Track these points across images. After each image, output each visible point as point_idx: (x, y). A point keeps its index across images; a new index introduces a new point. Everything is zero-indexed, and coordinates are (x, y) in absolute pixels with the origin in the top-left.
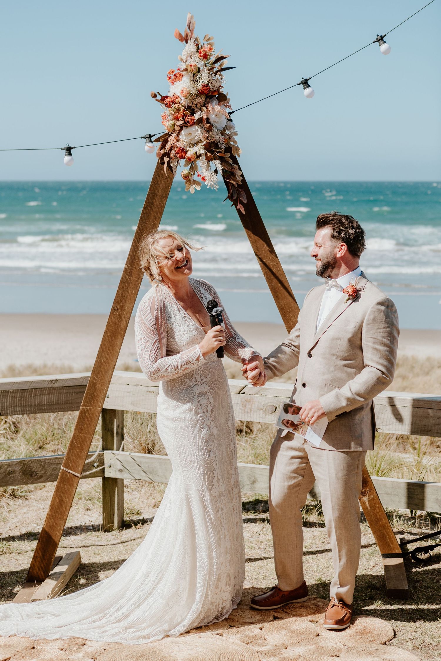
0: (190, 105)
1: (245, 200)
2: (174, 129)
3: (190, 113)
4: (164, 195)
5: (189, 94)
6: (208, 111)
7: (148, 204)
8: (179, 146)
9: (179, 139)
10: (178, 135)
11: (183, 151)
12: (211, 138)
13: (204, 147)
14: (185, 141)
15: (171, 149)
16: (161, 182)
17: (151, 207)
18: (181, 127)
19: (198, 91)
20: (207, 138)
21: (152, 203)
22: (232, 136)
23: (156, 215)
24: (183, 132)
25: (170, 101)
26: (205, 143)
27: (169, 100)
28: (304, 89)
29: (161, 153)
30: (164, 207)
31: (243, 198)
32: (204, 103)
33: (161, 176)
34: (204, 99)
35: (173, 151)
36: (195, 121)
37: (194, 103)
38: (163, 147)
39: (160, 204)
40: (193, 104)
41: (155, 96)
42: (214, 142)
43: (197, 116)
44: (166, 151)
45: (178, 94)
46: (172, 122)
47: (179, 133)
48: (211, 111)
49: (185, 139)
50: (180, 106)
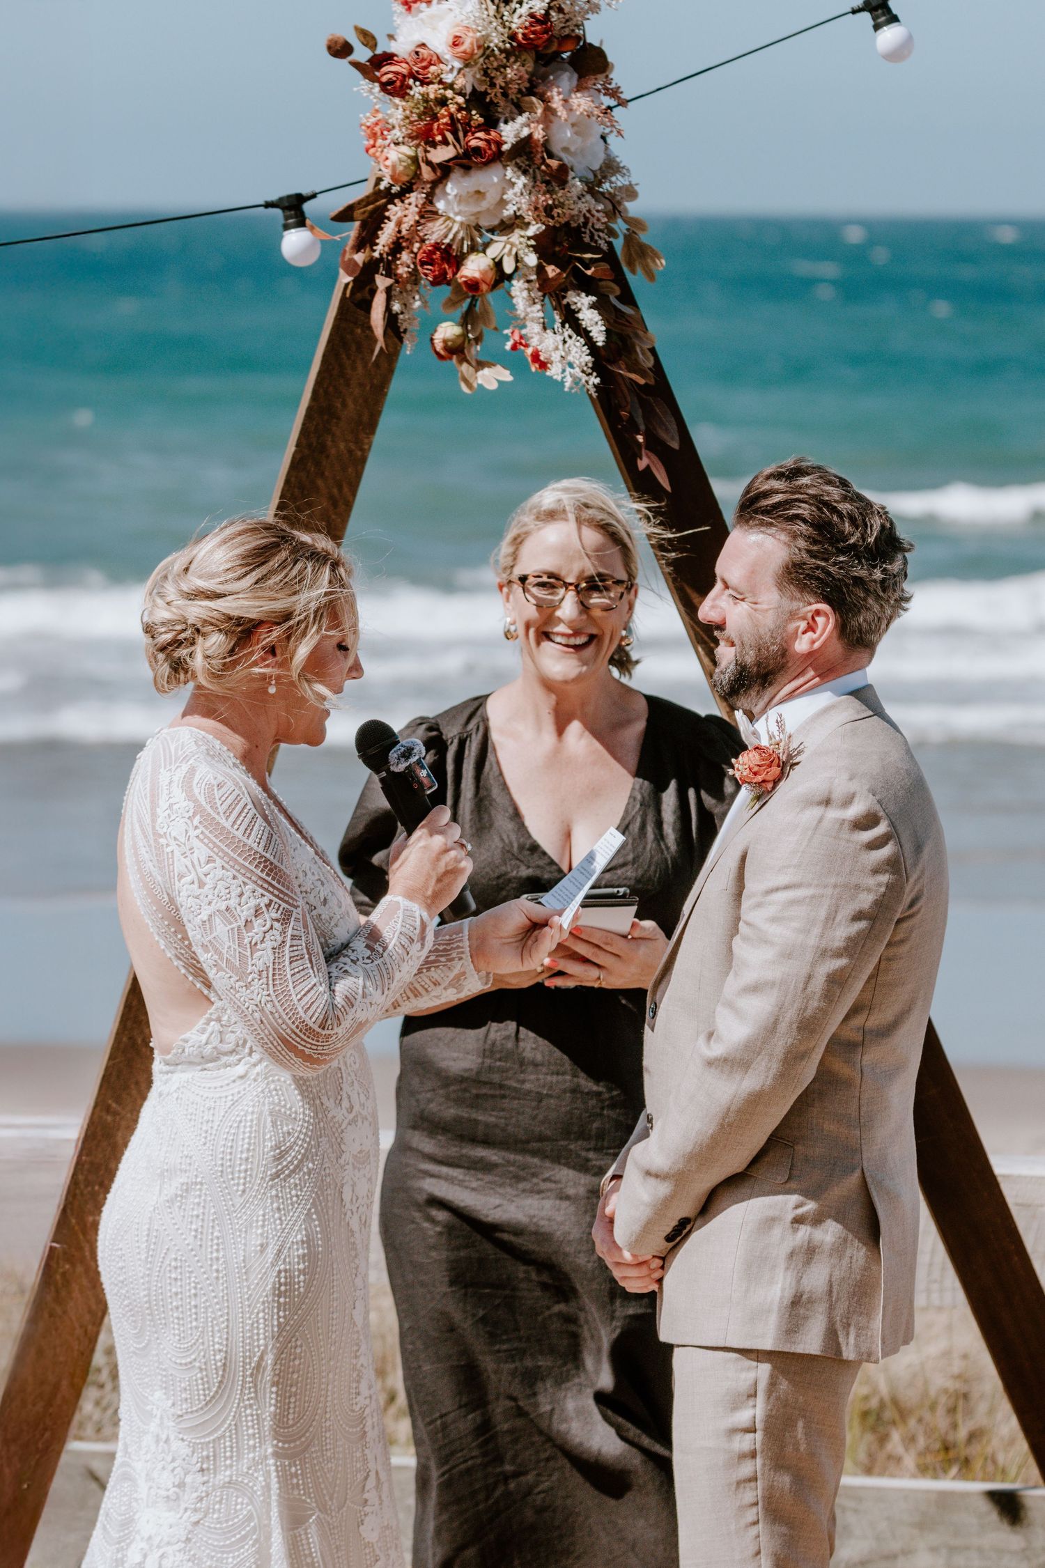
0: (482, 88)
1: (673, 439)
2: (417, 175)
3: (481, 120)
4: (365, 418)
5: (481, 52)
6: (549, 111)
7: (306, 452)
8: (432, 239)
9: (436, 213)
10: (430, 199)
11: (449, 257)
12: (559, 210)
13: (532, 242)
14: (458, 218)
15: (397, 247)
16: (354, 368)
17: (318, 464)
18: (444, 171)
19: (513, 37)
20: (548, 210)
21: (323, 448)
22: (619, 203)
23: (335, 491)
24: (451, 188)
25: (405, 72)
26: (533, 230)
27: (402, 69)
28: (877, 27)
29: (356, 263)
30: (363, 460)
31: (667, 431)
32: (530, 81)
33: (354, 348)
34: (530, 66)
35: (405, 257)
36: (505, 147)
37: (499, 81)
38: (366, 239)
39: (350, 452)
40: (493, 85)
41: (341, 50)
42: (567, 224)
43: (510, 132)
44: (376, 255)
45: (439, 44)
46: (407, 150)
47: (433, 188)
48: (562, 113)
49: (457, 214)
50: (449, 93)
